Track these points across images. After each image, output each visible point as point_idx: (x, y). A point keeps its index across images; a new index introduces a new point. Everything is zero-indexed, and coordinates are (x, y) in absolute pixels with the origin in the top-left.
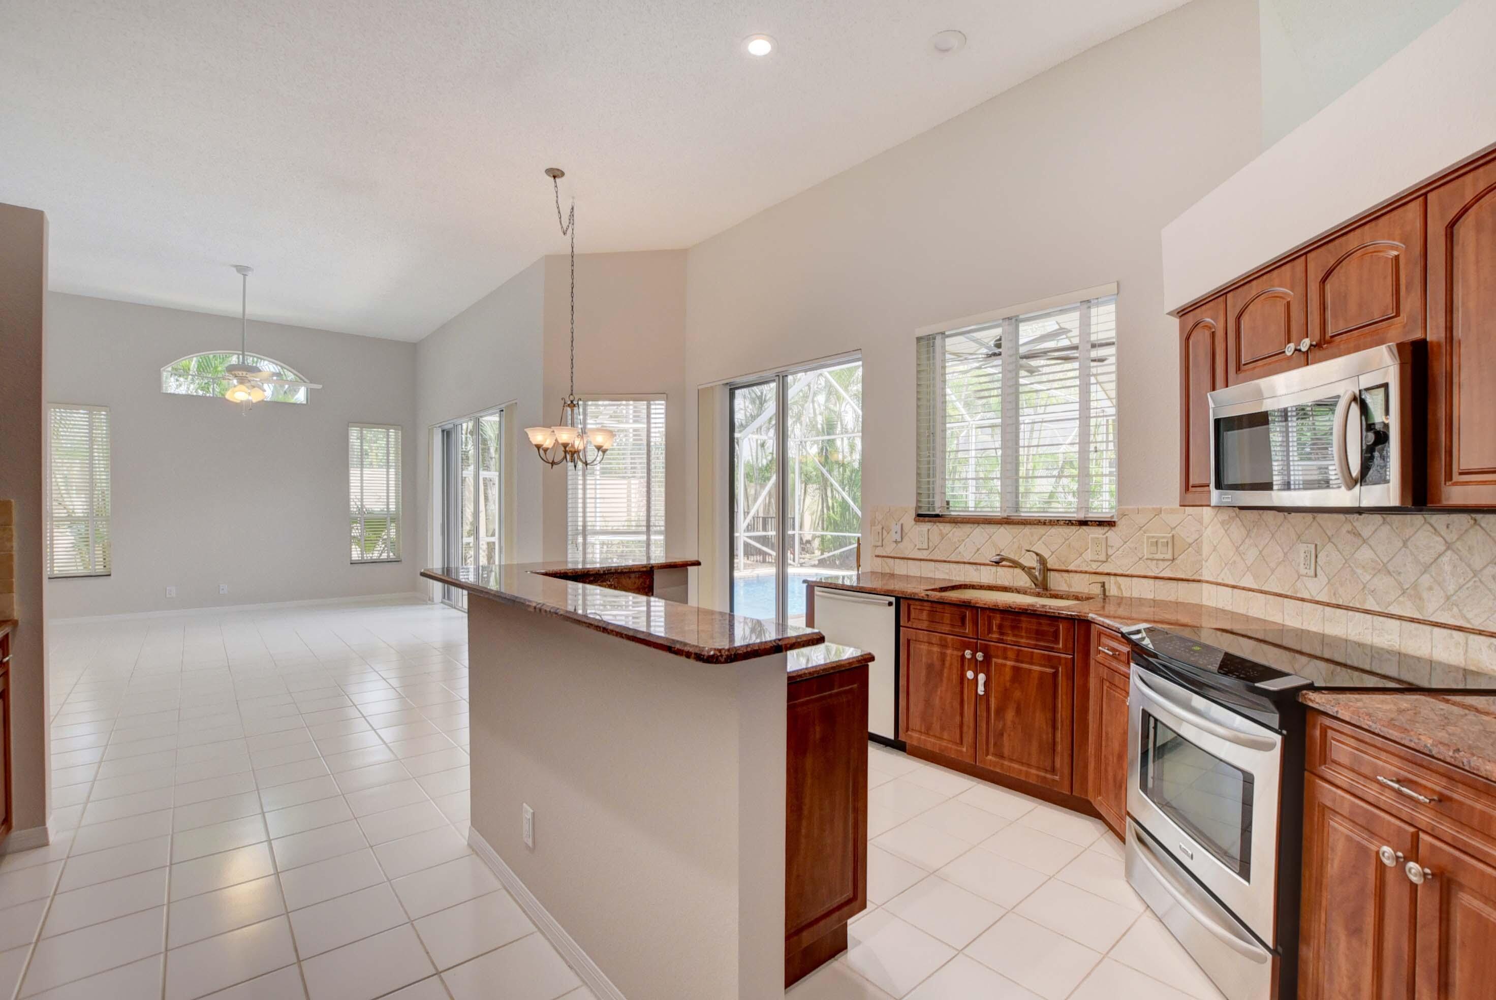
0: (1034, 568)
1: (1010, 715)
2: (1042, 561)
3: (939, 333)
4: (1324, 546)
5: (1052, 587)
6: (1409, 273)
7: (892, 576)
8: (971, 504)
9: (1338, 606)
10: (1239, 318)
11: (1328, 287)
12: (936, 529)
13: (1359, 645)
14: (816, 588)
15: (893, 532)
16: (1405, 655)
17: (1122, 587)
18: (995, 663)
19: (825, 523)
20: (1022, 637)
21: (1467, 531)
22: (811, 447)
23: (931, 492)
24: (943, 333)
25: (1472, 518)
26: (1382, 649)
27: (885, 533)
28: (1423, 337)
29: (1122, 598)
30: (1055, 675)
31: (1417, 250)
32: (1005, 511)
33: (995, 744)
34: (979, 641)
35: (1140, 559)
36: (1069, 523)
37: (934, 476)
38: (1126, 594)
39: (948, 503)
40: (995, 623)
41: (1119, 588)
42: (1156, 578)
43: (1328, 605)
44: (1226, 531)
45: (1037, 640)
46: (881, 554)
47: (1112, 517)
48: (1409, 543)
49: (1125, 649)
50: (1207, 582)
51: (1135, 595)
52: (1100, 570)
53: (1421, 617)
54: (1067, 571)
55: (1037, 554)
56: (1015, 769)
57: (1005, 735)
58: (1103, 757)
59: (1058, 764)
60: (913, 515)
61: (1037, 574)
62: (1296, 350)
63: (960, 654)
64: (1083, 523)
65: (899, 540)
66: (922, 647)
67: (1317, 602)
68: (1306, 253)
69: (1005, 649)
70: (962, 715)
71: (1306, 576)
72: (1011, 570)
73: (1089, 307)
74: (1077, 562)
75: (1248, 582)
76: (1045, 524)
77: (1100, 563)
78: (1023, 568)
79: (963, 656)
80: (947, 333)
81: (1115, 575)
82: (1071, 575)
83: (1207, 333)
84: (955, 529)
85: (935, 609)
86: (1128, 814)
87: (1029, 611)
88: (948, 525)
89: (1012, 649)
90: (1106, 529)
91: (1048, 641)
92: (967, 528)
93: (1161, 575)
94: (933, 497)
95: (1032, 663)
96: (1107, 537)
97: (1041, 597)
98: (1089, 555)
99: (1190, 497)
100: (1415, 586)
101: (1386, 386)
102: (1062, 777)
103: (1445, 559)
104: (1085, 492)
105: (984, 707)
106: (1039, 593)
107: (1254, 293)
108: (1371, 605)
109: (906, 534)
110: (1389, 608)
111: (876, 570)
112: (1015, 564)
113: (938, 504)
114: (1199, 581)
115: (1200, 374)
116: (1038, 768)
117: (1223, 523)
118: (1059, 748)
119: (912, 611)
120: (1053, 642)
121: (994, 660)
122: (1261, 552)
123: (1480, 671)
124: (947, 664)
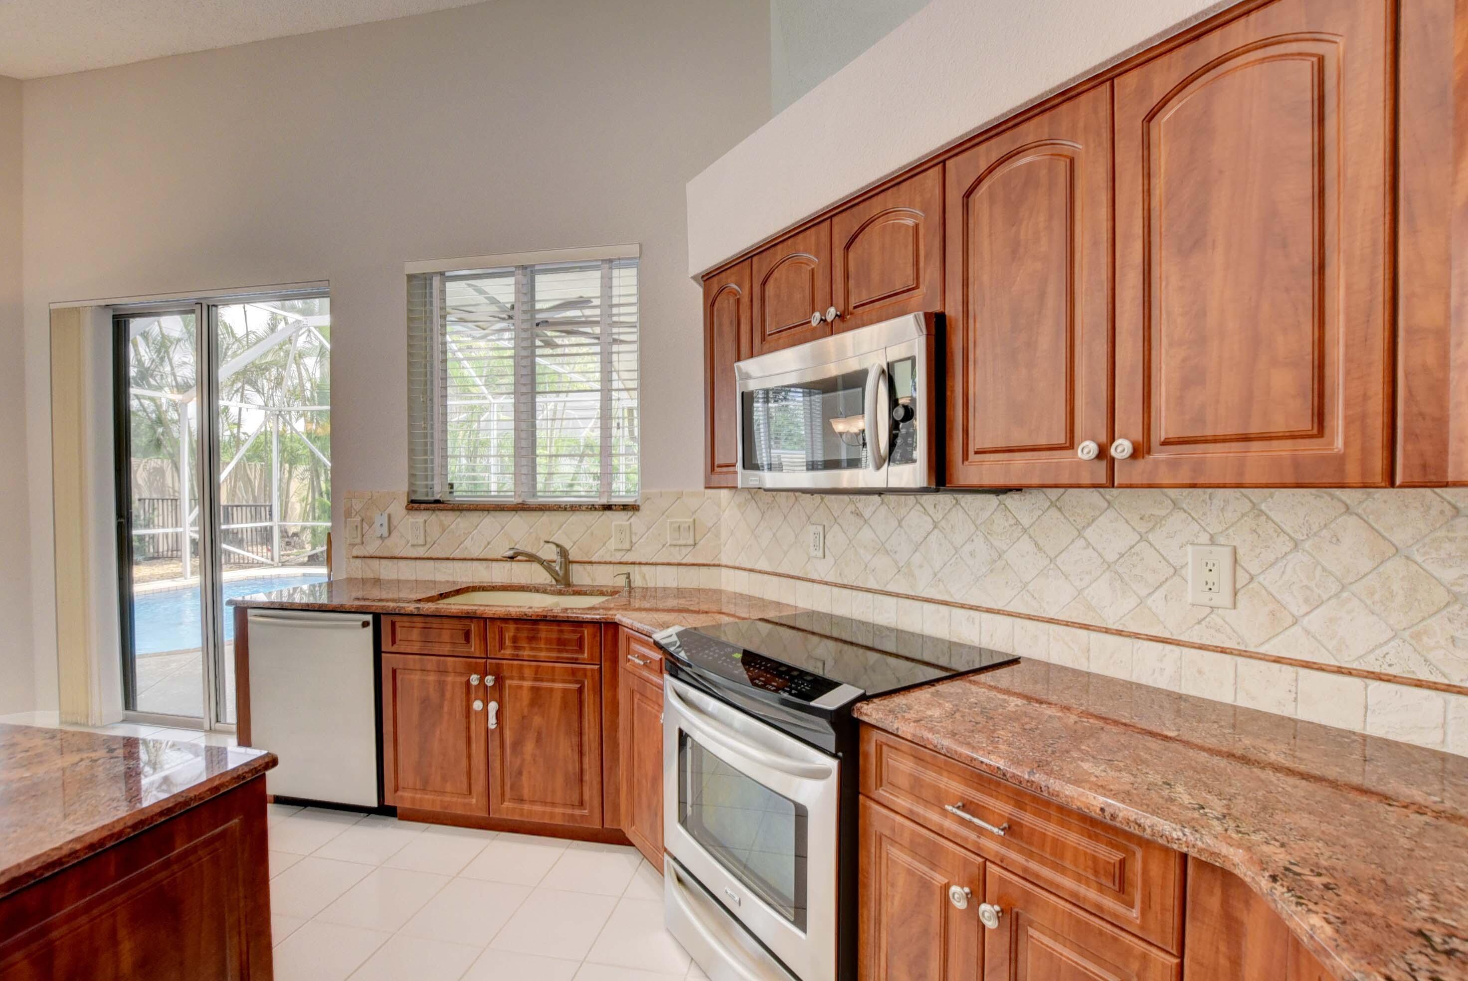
0: (554, 562)
1: (529, 747)
2: (563, 552)
3: (437, 273)
4: (831, 527)
5: (575, 582)
6: (930, 243)
7: (377, 582)
8: (493, 487)
9: (845, 586)
10: (764, 283)
11: (851, 255)
12: (435, 519)
13: (863, 623)
14: (250, 611)
15: (377, 525)
16: (902, 631)
17: (647, 577)
18: (509, 686)
19: (317, 511)
20: (540, 650)
21: (950, 509)
22: (297, 420)
23: (429, 473)
24: (442, 274)
25: (954, 498)
26: (882, 626)
27: (366, 526)
28: (942, 310)
29: (647, 588)
30: (580, 691)
31: (936, 218)
32: (520, 496)
33: (512, 788)
34: (489, 661)
35: (664, 546)
36: (592, 508)
37: (432, 453)
38: (651, 584)
39: (451, 486)
40: (508, 635)
41: (644, 578)
42: (679, 564)
43: (835, 585)
44: (742, 514)
45: (559, 651)
46: (360, 554)
47: (636, 501)
48: (903, 523)
49: (656, 656)
50: (726, 566)
51: (660, 584)
52: (624, 560)
53: (913, 594)
54: (591, 563)
55: (557, 545)
56: (536, 812)
57: (525, 773)
58: (635, 780)
59: (586, 797)
60: (404, 501)
61: (557, 568)
62: (821, 320)
63: (464, 679)
64: (608, 507)
65: (386, 534)
66: (412, 677)
67: (826, 583)
68: (831, 217)
69: (521, 667)
70: (469, 757)
71: (816, 557)
72: (528, 565)
73: (611, 268)
74: (601, 552)
75: (763, 565)
76: (565, 509)
77: (624, 553)
78: (541, 562)
79: (468, 682)
80: (447, 274)
81: (640, 564)
82: (595, 565)
83: (732, 300)
84: (459, 519)
85: (429, 625)
86: (666, 850)
87: (548, 618)
88: (450, 513)
89: (530, 666)
90: (630, 513)
91: (572, 651)
92: (474, 517)
93: (684, 561)
94: (433, 480)
95: (553, 680)
96: (631, 524)
97: (563, 594)
98: (612, 544)
99: (716, 479)
100: (908, 564)
101: (913, 359)
102: (591, 811)
103: (933, 538)
104: (607, 474)
105: (497, 743)
106: (560, 591)
107: (779, 258)
108: (872, 584)
109: (395, 527)
110: (888, 586)
111: (354, 575)
112: (532, 558)
113: (437, 488)
114: (719, 565)
115: (726, 344)
116: (565, 805)
117: (739, 506)
118: (587, 777)
119: (398, 631)
120: (576, 652)
121: (508, 682)
122: (774, 535)
123: (961, 642)
124: (448, 695)
